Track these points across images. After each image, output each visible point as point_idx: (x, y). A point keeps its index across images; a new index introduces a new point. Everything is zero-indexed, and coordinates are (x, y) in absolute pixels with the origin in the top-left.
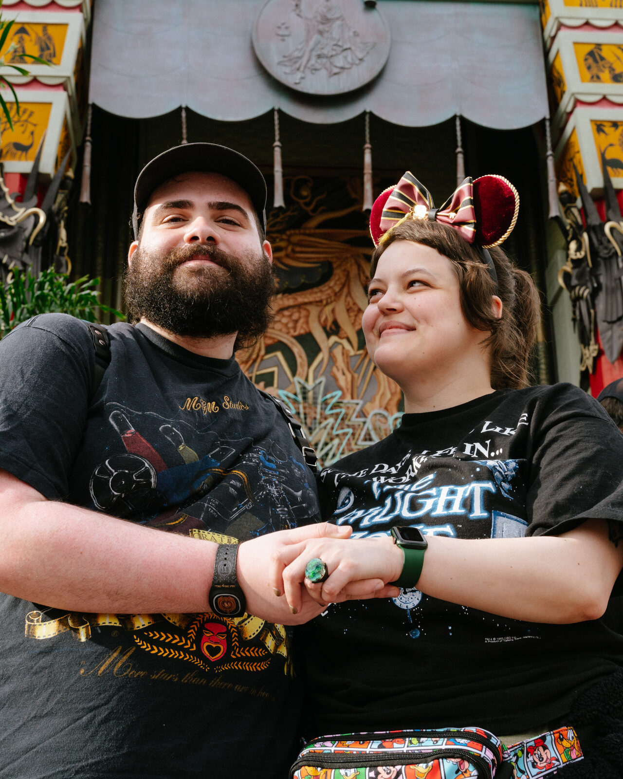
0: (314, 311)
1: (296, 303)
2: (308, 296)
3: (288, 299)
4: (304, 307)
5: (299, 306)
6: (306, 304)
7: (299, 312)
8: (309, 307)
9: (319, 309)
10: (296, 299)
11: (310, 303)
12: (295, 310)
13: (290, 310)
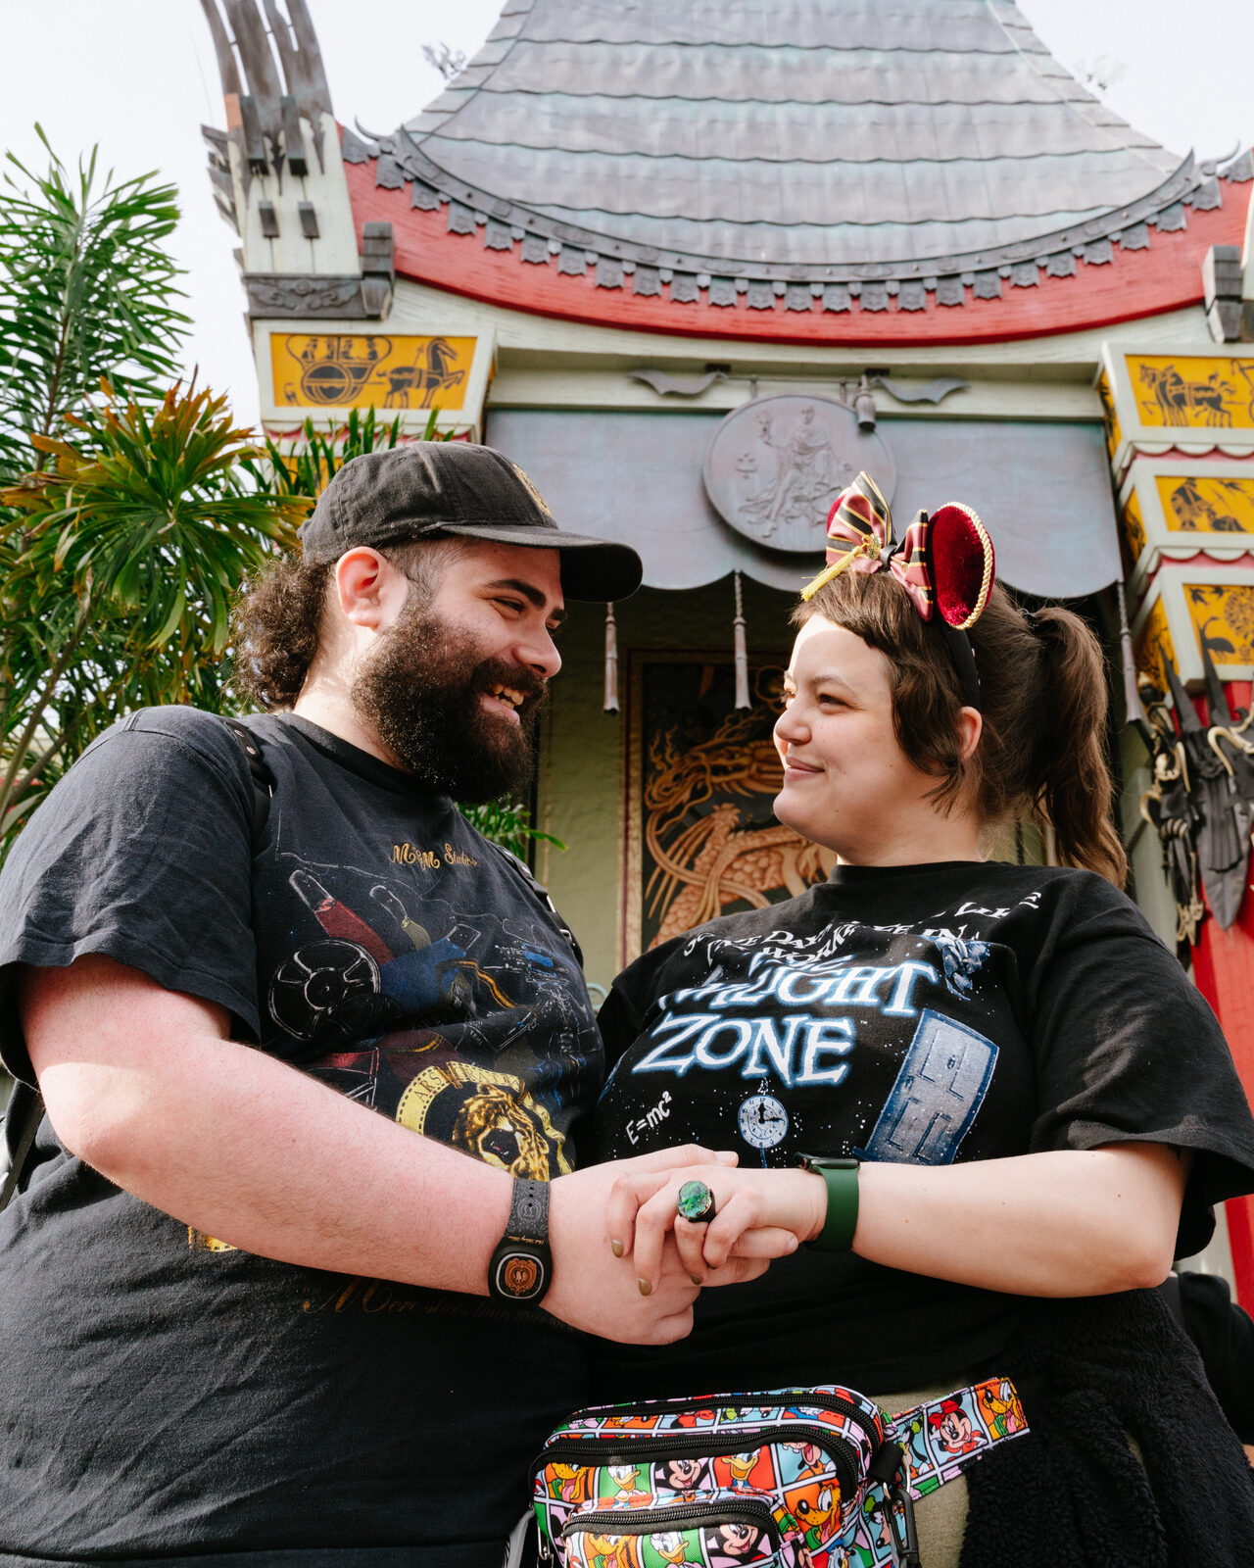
0: (790, 855)
1: (764, 844)
2: (782, 834)
3: (753, 839)
4: (776, 849)
5: (769, 849)
6: (778, 845)
7: (768, 856)
8: (782, 850)
9: (797, 852)
10: (763, 838)
11: (784, 844)
12: (762, 854)
13: (757, 853)
